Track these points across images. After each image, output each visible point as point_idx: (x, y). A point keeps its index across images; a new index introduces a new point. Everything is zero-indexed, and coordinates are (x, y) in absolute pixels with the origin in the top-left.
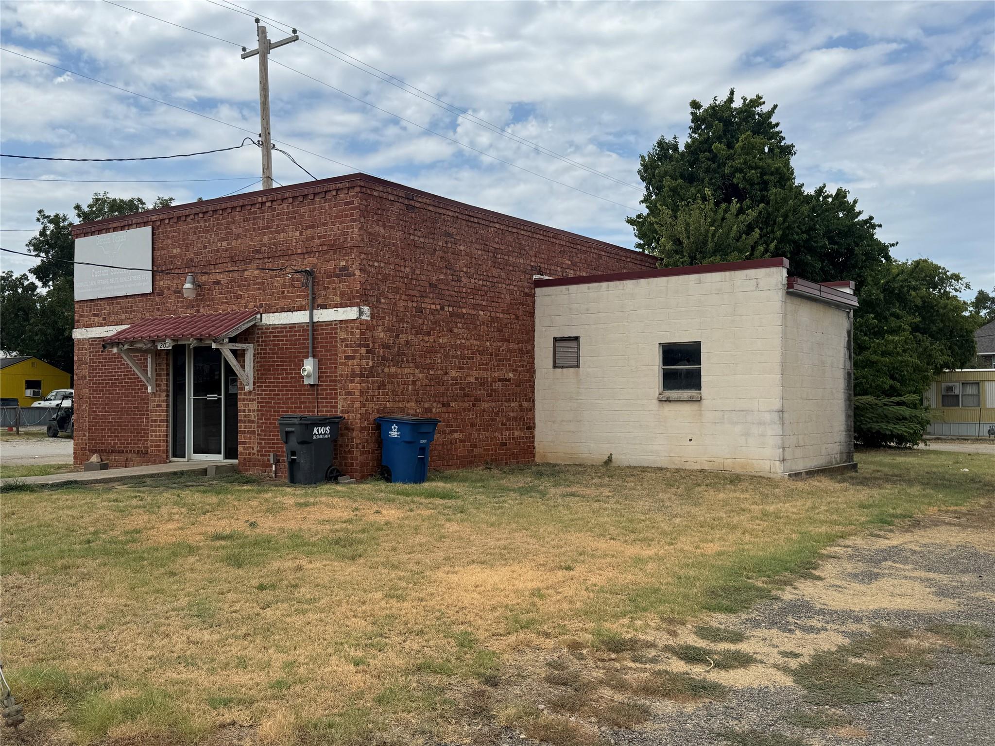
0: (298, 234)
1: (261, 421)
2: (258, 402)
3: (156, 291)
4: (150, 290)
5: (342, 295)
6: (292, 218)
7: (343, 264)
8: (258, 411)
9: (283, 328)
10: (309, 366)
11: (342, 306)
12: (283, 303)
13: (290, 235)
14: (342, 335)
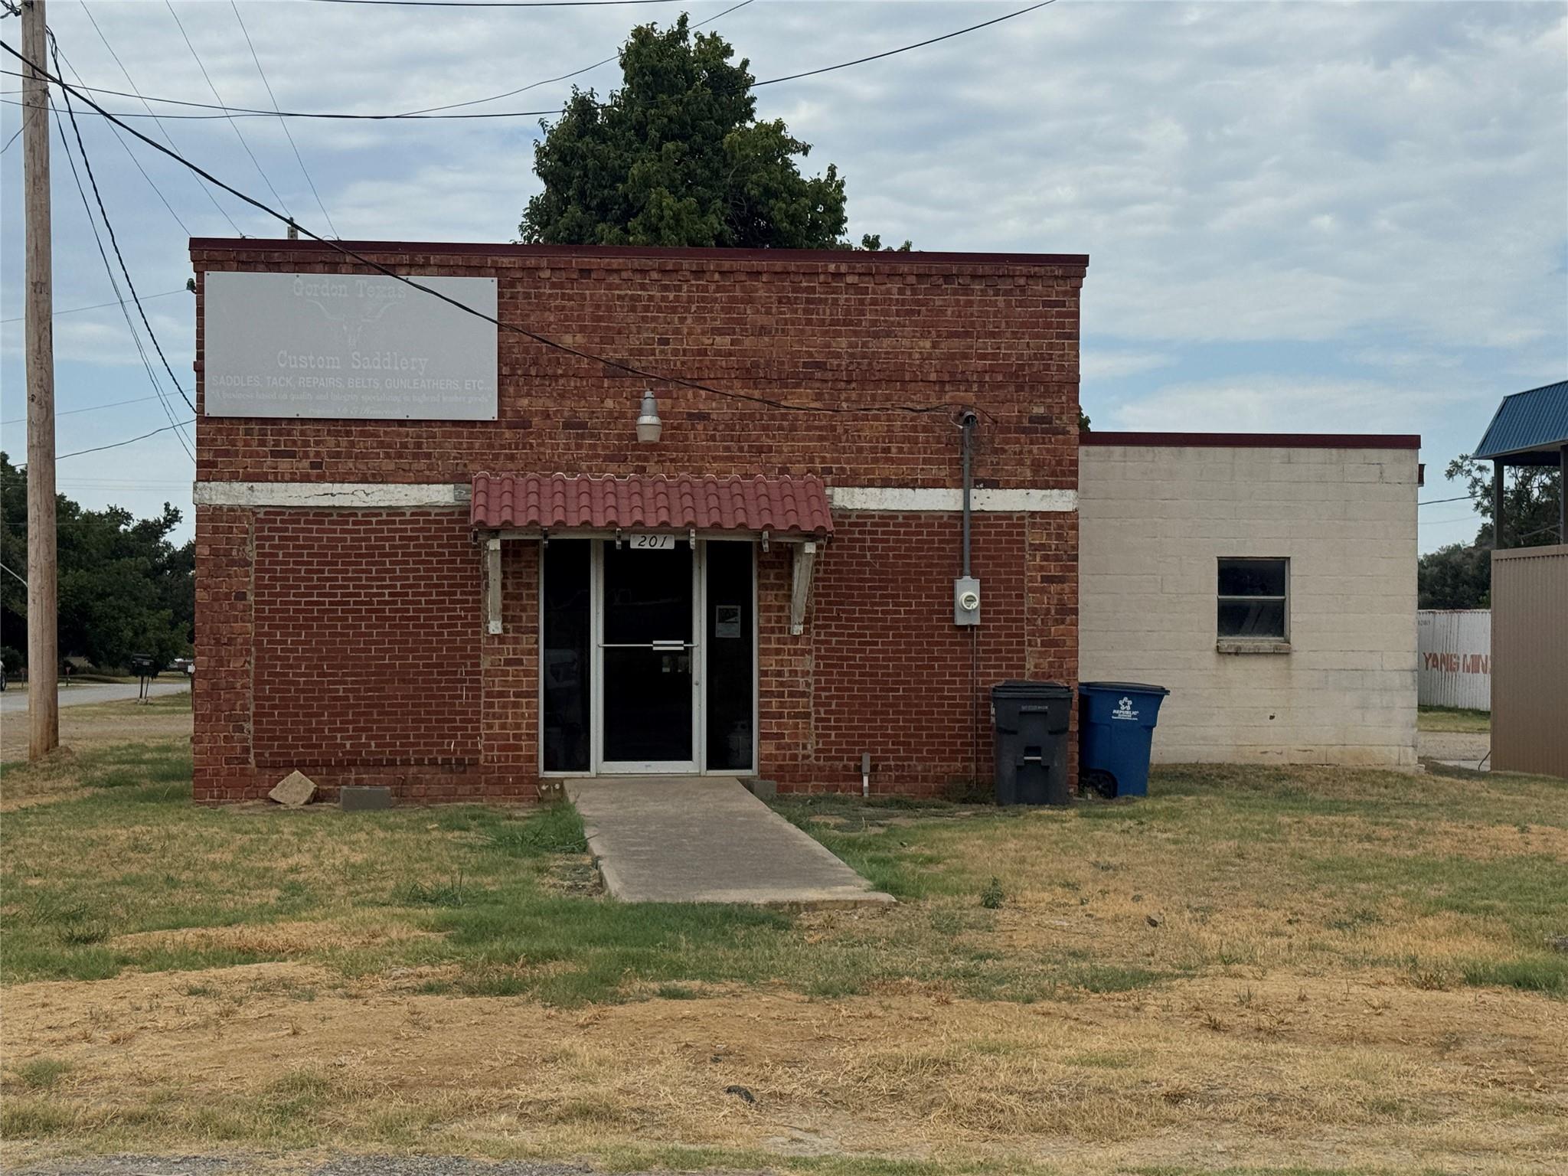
0: (928, 344)
1: (823, 694)
2: (817, 657)
3: (511, 420)
4: (491, 413)
5: (1037, 466)
6: (911, 312)
7: (1039, 410)
8: (816, 673)
9: (887, 517)
10: (967, 592)
11: (1034, 485)
12: (888, 470)
13: (905, 342)
14: (1033, 537)
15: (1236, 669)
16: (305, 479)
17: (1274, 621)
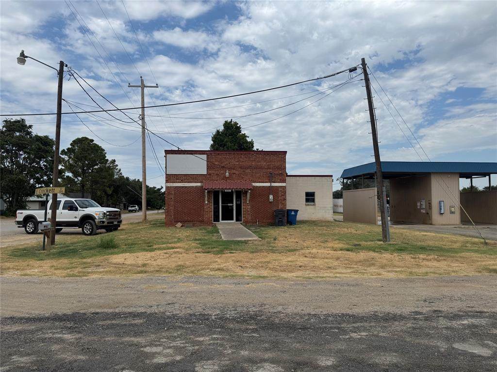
0: (265, 163)
1: (252, 211)
2: (251, 206)
3: (209, 174)
4: (206, 173)
5: (280, 180)
6: (263, 159)
7: (281, 172)
8: (250, 208)
9: (260, 187)
10: (271, 197)
11: (280, 182)
12: (260, 180)
13: (262, 163)
14: (280, 190)
15: (308, 207)
16: (180, 182)
17: (313, 201)
